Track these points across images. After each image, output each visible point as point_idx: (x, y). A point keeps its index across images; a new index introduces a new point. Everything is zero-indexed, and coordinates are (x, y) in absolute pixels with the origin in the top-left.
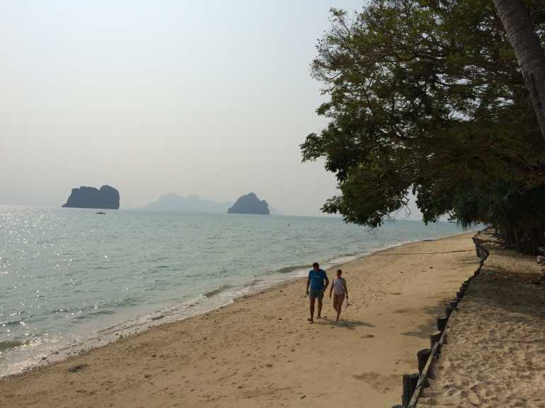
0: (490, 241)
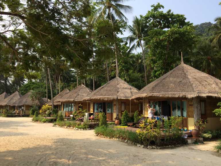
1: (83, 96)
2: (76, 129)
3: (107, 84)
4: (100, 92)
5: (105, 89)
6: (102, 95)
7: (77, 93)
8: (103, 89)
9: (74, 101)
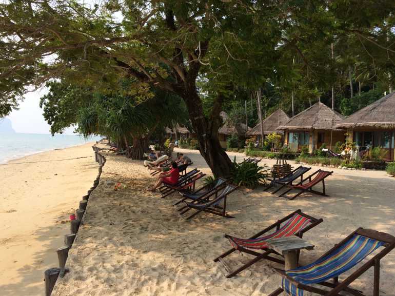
0: (106, 149)
1: (325, 120)
2: (344, 167)
3: (381, 102)
4: (371, 115)
5: (380, 110)
6: (375, 119)
7: (315, 116)
8: (375, 110)
9: (312, 128)
